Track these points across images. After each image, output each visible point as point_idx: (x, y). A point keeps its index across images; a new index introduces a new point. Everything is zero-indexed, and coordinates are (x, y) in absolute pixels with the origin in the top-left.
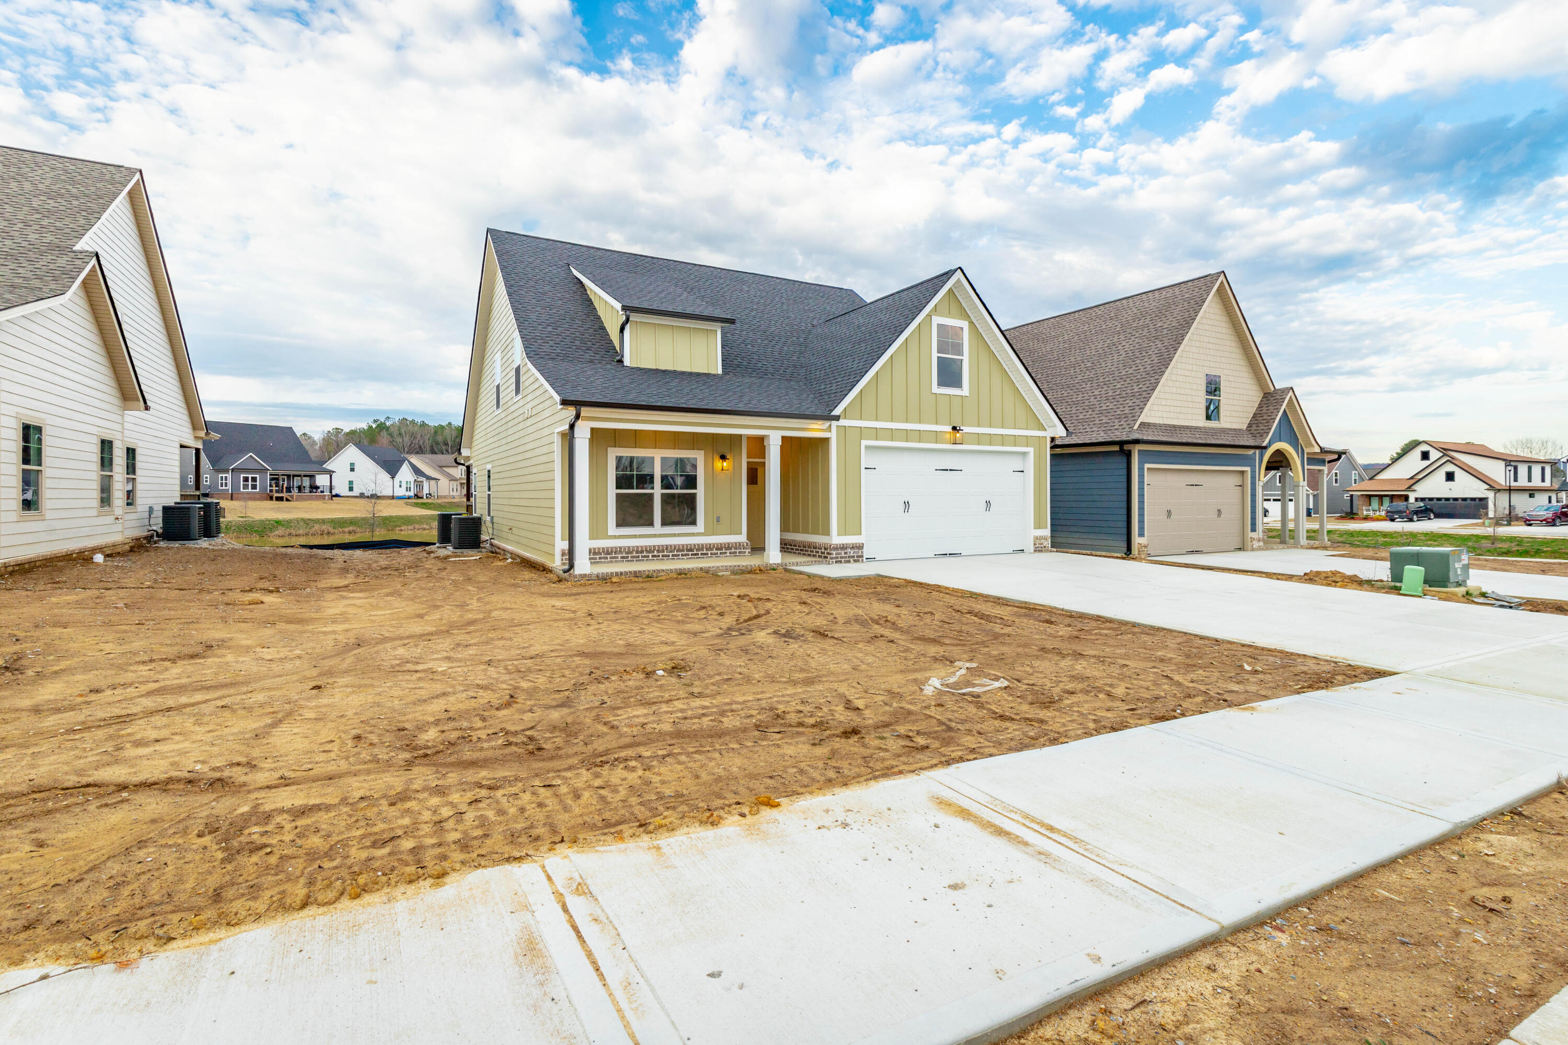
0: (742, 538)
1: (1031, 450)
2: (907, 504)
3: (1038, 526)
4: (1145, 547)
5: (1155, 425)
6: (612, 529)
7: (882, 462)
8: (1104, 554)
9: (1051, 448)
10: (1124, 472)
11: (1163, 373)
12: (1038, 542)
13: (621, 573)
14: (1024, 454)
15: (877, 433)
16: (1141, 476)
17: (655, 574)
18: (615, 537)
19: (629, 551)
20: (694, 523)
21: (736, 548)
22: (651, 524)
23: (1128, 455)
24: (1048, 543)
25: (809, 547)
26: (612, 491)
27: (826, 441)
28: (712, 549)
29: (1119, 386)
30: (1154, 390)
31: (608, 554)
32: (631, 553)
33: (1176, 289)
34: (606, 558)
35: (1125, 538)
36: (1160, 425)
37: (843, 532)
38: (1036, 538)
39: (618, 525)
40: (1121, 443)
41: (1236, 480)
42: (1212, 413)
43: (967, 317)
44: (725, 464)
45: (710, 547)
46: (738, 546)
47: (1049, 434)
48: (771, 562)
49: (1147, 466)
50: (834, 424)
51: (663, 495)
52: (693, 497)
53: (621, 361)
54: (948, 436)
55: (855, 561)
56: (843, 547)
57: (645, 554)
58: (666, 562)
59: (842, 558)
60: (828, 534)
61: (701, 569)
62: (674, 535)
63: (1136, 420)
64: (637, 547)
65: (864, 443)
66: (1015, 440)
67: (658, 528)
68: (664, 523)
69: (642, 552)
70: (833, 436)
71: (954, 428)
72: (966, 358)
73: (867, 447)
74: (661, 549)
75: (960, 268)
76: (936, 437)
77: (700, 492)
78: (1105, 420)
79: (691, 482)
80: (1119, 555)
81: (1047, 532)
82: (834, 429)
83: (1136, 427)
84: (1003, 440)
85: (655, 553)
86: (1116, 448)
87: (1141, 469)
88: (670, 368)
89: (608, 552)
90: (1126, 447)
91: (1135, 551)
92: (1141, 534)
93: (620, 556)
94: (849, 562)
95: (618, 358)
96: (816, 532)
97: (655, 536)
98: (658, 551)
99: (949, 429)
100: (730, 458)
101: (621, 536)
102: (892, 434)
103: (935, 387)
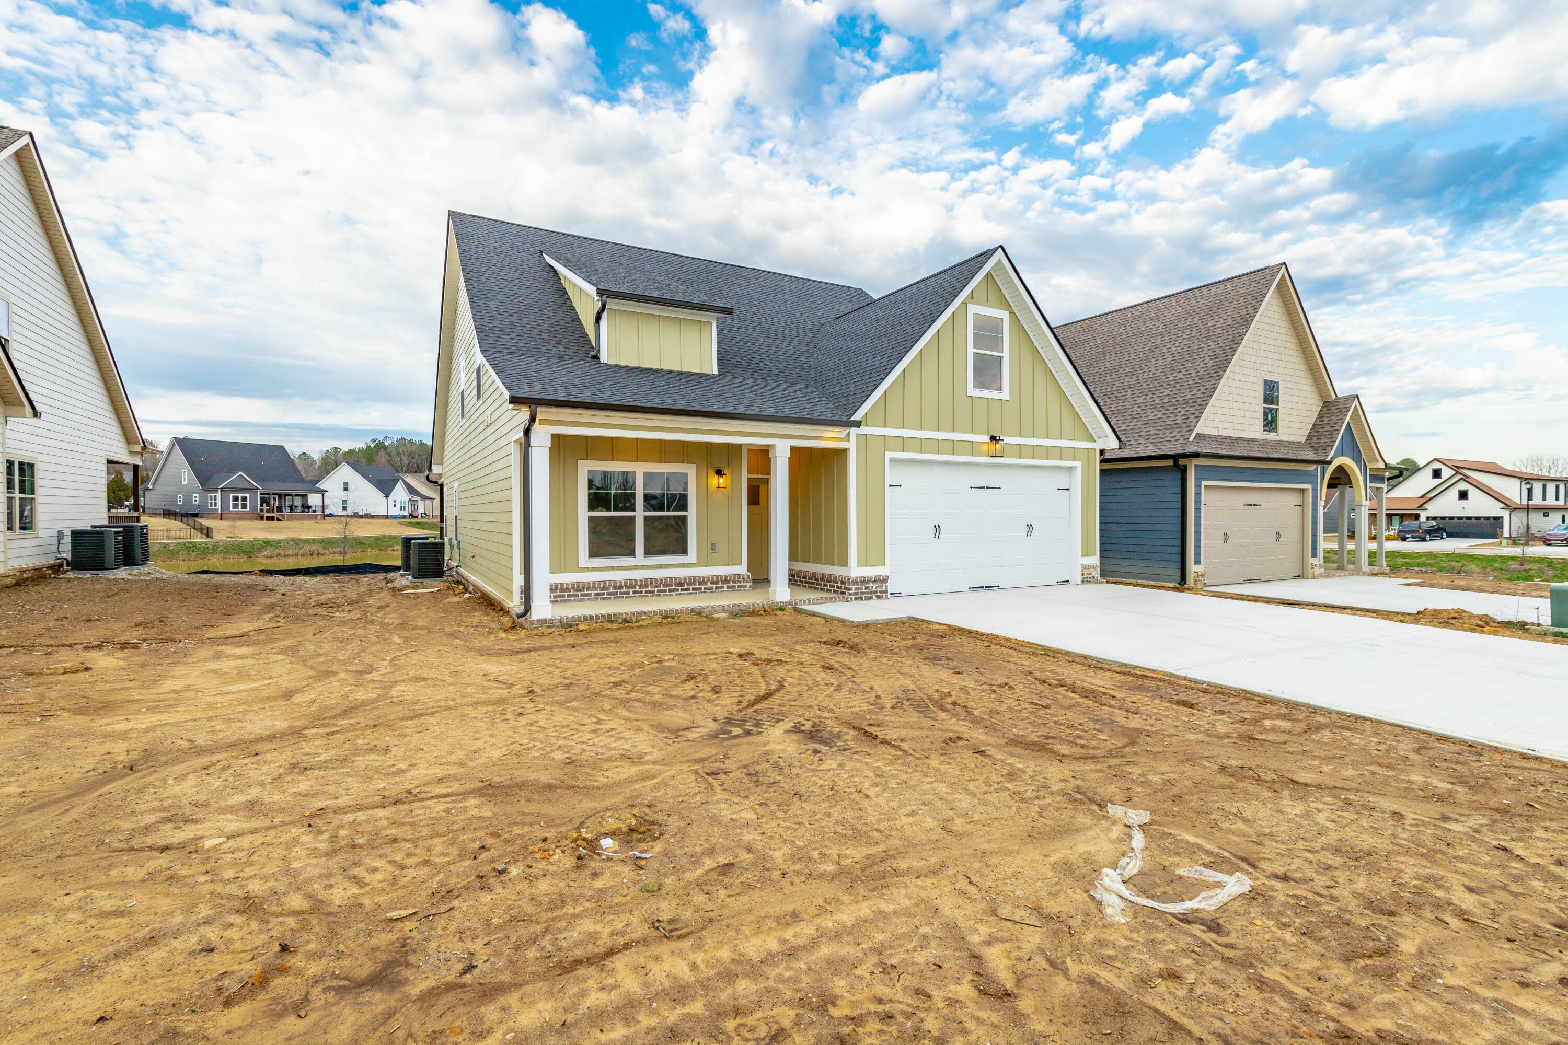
0: (742, 569)
1: (1078, 464)
2: (937, 528)
3: (1086, 553)
4: (1202, 576)
5: (1210, 437)
6: (583, 559)
7: (909, 478)
8: (1152, 583)
9: (1102, 461)
10: (1179, 490)
11: (1220, 377)
12: (1086, 572)
13: (592, 617)
14: (1070, 469)
15: (903, 444)
16: (1198, 495)
17: (634, 618)
18: (588, 570)
19: (605, 586)
20: (684, 551)
21: (734, 582)
22: (632, 553)
23: (1184, 471)
24: (1096, 573)
25: (822, 580)
26: (583, 513)
27: (843, 452)
28: (706, 583)
29: (1167, 393)
30: (1211, 396)
31: (579, 590)
32: (608, 588)
33: (1228, 285)
34: (576, 596)
35: (1179, 565)
36: (1216, 437)
37: (864, 562)
38: (1084, 567)
39: (593, 554)
40: (1175, 457)
41: (1295, 499)
42: (1270, 423)
43: (1008, 306)
44: (721, 480)
45: (703, 581)
46: (737, 578)
47: (1098, 445)
48: (778, 600)
49: (1204, 483)
50: (854, 431)
51: (646, 517)
52: (683, 520)
53: (596, 357)
54: (985, 447)
55: (878, 597)
56: (864, 581)
57: (624, 590)
58: (650, 599)
59: (862, 594)
60: (846, 565)
61: (692, 610)
62: (660, 566)
63: (1191, 431)
64: (615, 582)
65: (889, 455)
66: (1061, 453)
67: (640, 557)
68: (648, 553)
69: (621, 587)
70: (852, 446)
71: (993, 438)
72: (1006, 355)
73: (892, 460)
74: (644, 583)
75: (1001, 247)
76: (972, 448)
77: (691, 514)
78: (1153, 431)
79: (681, 502)
80: (1171, 585)
81: (1095, 560)
82: (853, 438)
83: (1191, 439)
84: (1047, 452)
85: (637, 589)
86: (1170, 463)
87: (1198, 486)
88: (656, 366)
89: (579, 588)
90: (1182, 462)
91: (1190, 580)
92: (1198, 562)
93: (593, 594)
94: (871, 598)
95: (593, 353)
96: (831, 562)
97: (637, 568)
98: (641, 586)
99: (986, 439)
100: (727, 473)
101: (593, 569)
102: (921, 445)
103: (971, 389)
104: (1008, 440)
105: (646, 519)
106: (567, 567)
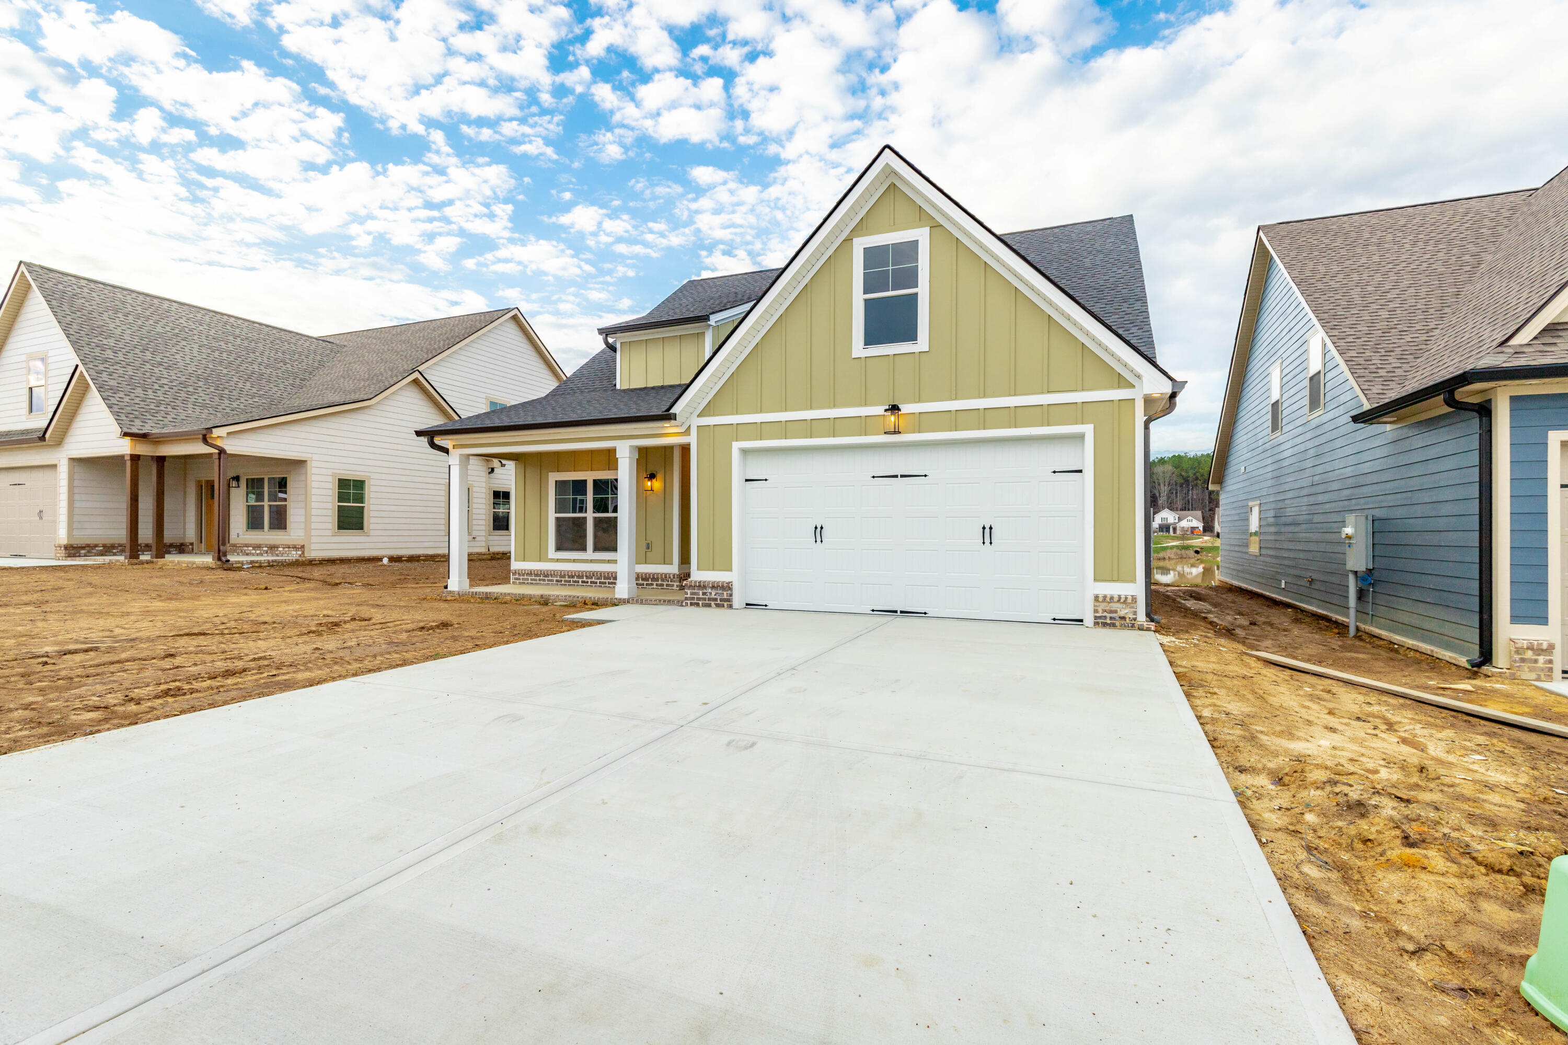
0: (673, 569)
1: (1088, 429)
2: (818, 531)
3: (1107, 575)
6: (552, 553)
7: (777, 470)
10: (1477, 457)
14: (1081, 437)
15: (759, 430)
16: (1530, 463)
19: (562, 574)
21: (662, 581)
23: (1485, 411)
24: (1136, 612)
31: (546, 576)
32: (564, 576)
34: (544, 580)
35: (1478, 621)
37: (707, 565)
39: (557, 549)
40: (1448, 387)
43: (928, 220)
44: (650, 483)
46: (665, 577)
47: (1140, 393)
50: (694, 423)
51: (595, 518)
54: (881, 422)
55: (718, 605)
56: (701, 586)
57: (575, 579)
58: (593, 589)
59: (699, 599)
62: (602, 561)
63: (1526, 321)
64: (568, 571)
65: (737, 446)
66: (1046, 414)
67: (589, 552)
68: (596, 549)
69: (573, 577)
71: (893, 409)
72: (923, 290)
74: (590, 575)
76: (863, 425)
83: (1520, 339)
85: (585, 579)
87: (1525, 446)
88: (659, 383)
89: (546, 574)
90: (1464, 394)
92: (1532, 617)
93: (555, 579)
94: (709, 606)
97: (586, 560)
98: (587, 577)
99: (883, 410)
100: (660, 476)
101: (558, 560)
102: (785, 429)
103: (858, 349)
104: (905, 408)
106: (541, 557)
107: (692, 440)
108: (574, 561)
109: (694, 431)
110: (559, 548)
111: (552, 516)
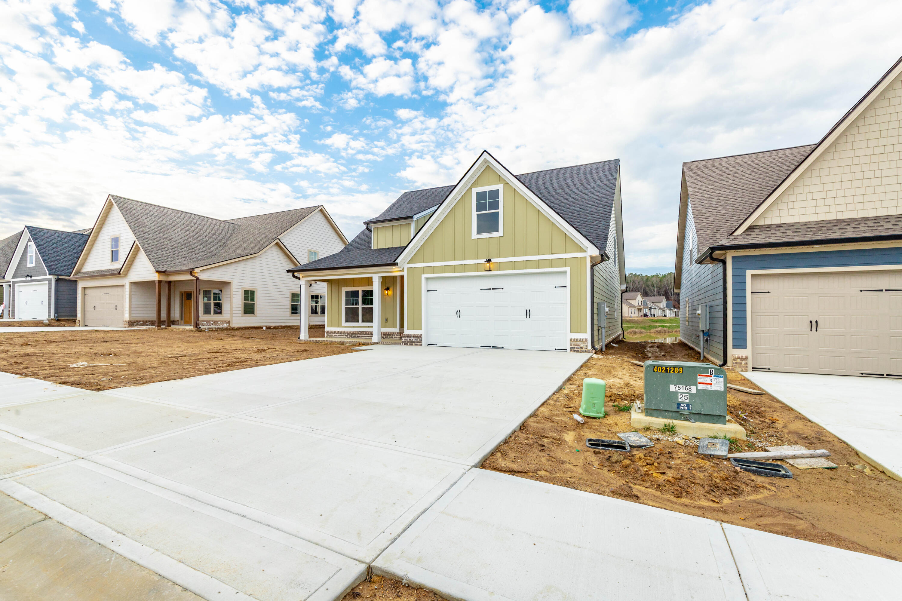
1: (568, 269)
2: (458, 312)
3: (576, 331)
4: (745, 359)
6: (344, 323)
7: (441, 287)
11: (798, 169)
12: (574, 343)
15: (433, 270)
16: (738, 284)
18: (343, 326)
19: (348, 333)
21: (392, 335)
22: (358, 321)
30: (777, 188)
34: (340, 336)
35: (723, 347)
37: (411, 328)
38: (573, 340)
44: (389, 292)
47: (588, 254)
50: (405, 267)
53: (370, 247)
55: (416, 345)
57: (354, 335)
59: (408, 342)
62: (365, 327)
65: (424, 276)
66: (550, 263)
67: (360, 323)
68: (363, 321)
69: (353, 333)
72: (501, 210)
76: (476, 267)
81: (586, 336)
87: (739, 276)
89: (341, 333)
91: (729, 363)
92: (740, 346)
93: (345, 334)
97: (359, 327)
99: (484, 261)
100: (391, 289)
101: (346, 327)
102: (444, 269)
103: (474, 235)
104: (493, 260)
105: (363, 308)
106: (339, 325)
107: (405, 274)
108: (353, 327)
109: (405, 270)
110: (347, 321)
111: (344, 307)
